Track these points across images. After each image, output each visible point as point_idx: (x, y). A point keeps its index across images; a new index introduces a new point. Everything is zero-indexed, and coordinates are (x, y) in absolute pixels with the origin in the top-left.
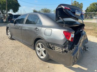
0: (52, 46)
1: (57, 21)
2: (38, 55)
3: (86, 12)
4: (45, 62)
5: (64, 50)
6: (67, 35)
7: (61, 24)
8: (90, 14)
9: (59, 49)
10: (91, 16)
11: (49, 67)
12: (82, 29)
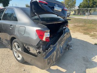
0: (27, 46)
1: (32, 17)
2: (16, 55)
3: (79, 8)
4: (23, 64)
5: (38, 51)
6: (40, 34)
7: (36, 20)
8: (82, 10)
9: (33, 51)
10: (84, 12)
11: (24, 70)
12: (65, 26)
